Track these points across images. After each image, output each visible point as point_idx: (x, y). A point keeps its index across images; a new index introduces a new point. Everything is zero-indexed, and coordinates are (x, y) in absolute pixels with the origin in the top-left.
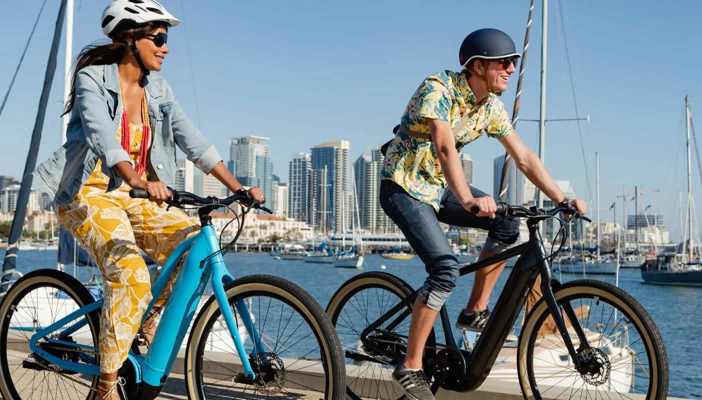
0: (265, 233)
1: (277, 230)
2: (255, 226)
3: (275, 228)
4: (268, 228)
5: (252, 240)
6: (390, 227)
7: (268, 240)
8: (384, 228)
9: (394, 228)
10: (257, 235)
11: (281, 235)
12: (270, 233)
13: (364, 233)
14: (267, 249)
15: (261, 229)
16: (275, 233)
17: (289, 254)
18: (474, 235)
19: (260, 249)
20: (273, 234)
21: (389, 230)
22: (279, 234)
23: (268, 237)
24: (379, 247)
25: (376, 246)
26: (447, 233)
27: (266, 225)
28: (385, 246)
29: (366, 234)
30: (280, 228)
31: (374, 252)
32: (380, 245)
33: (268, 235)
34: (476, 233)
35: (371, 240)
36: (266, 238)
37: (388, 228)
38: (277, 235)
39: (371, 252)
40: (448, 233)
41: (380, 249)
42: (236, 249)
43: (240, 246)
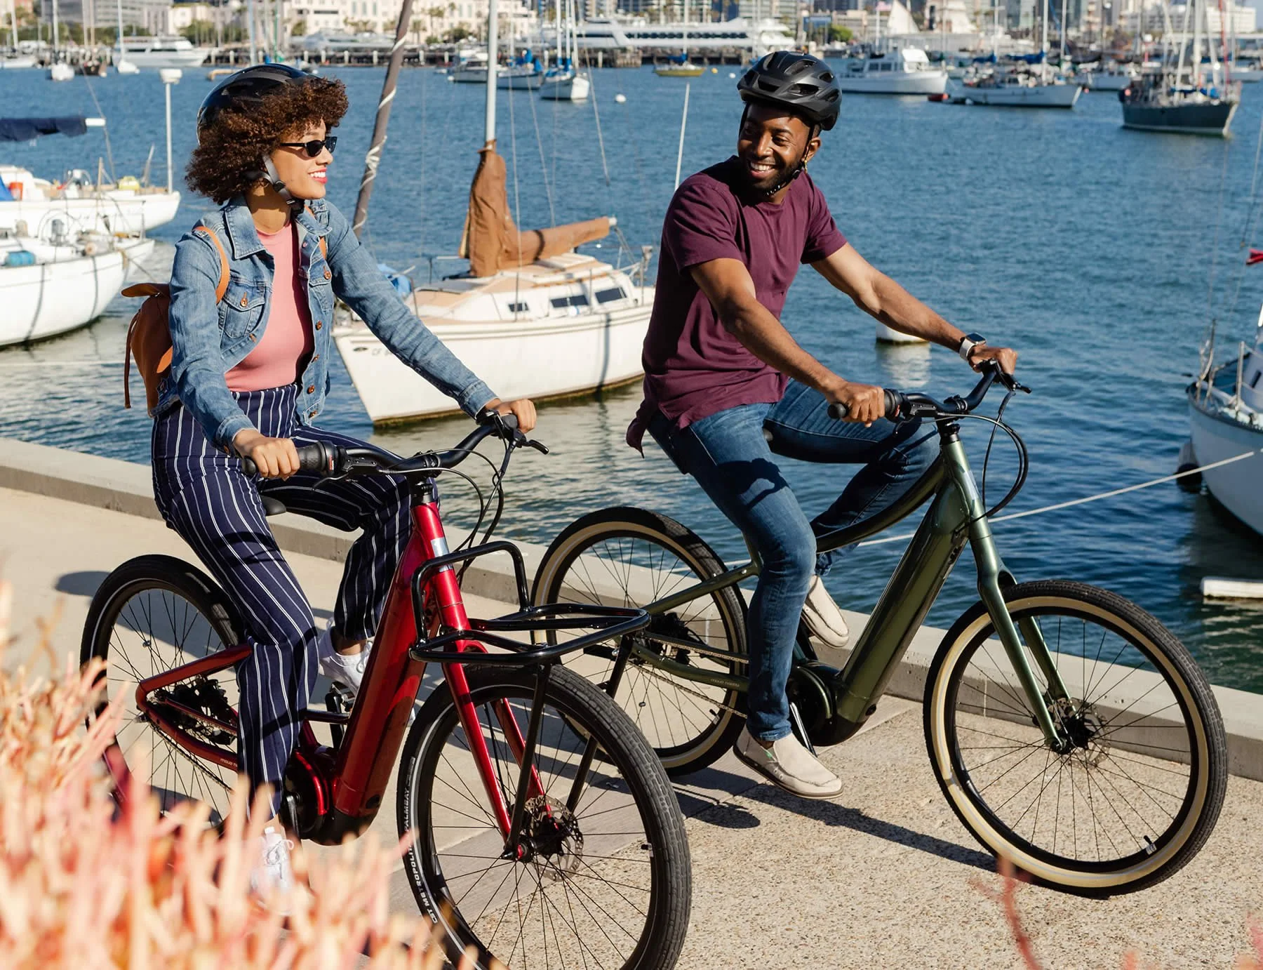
0: (442, 25)
1: (465, 18)
2: (420, 10)
3: (461, 14)
4: (447, 14)
5: (416, 41)
6: (694, 7)
7: (446, 38)
8: (682, 10)
9: (701, 10)
10: (425, 30)
11: (474, 28)
12: (452, 25)
13: (632, 22)
14: (434, 60)
15: (432, 16)
16: (461, 23)
17: (466, 71)
18: (859, 20)
19: (422, 58)
20: (456, 26)
21: (691, 14)
22: (470, 26)
23: (448, 33)
24: (660, 50)
25: (653, 48)
26: (805, 18)
27: (441, 9)
28: (671, 49)
29: (635, 24)
30: (470, 16)
31: (647, 60)
32: (662, 48)
33: (447, 28)
34: (864, 18)
35: (645, 36)
36: (443, 35)
37: (690, 9)
38: (465, 28)
39: (639, 62)
40: (809, 18)
41: (662, 55)
42: (375, 60)
43: (382, 54)
